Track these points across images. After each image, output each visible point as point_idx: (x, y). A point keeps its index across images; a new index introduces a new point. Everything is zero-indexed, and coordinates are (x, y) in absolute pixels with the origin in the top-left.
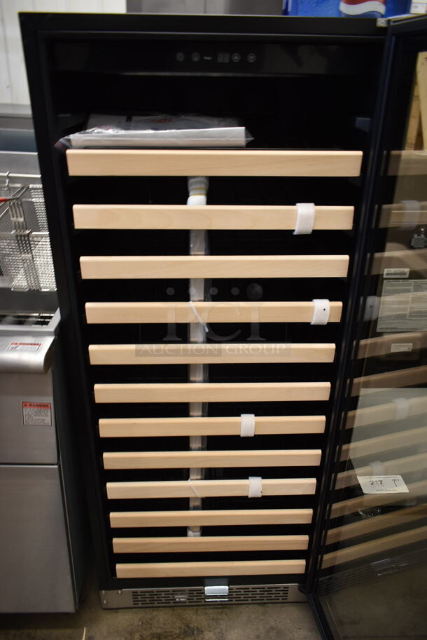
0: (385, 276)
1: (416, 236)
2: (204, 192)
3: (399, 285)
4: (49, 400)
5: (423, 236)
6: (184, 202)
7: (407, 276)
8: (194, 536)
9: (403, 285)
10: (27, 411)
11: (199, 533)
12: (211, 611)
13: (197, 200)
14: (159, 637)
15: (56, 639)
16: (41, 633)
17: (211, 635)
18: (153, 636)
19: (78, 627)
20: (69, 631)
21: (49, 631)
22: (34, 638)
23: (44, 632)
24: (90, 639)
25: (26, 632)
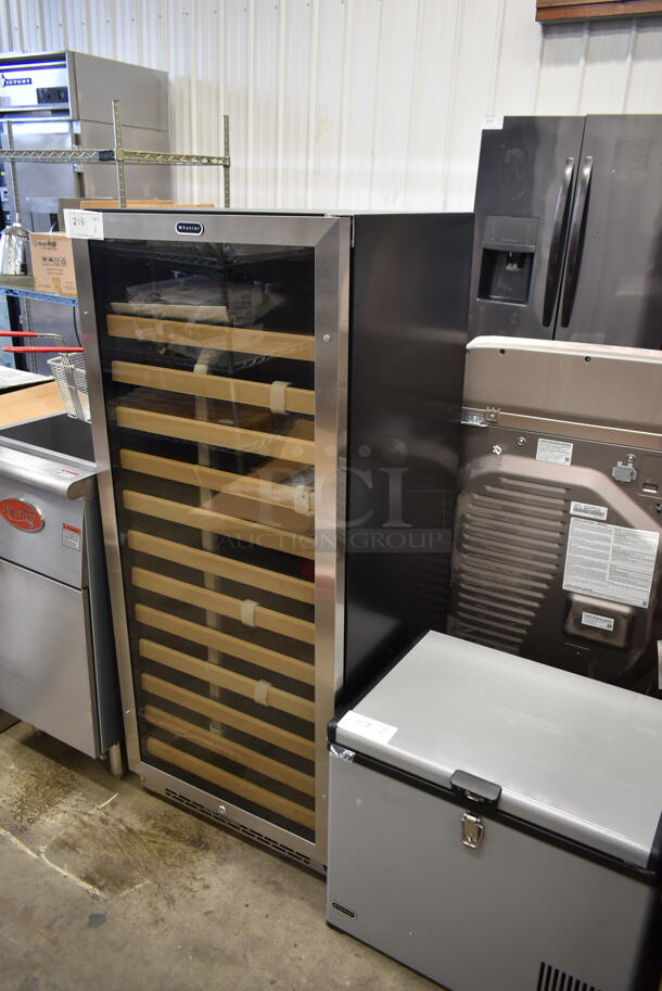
0: (572, 512)
1: (620, 464)
2: (207, 362)
3: (593, 529)
4: (79, 525)
5: (630, 466)
6: (191, 370)
7: (605, 518)
8: (215, 733)
9: (598, 530)
11: (219, 732)
13: (202, 368)
14: (168, 832)
15: (90, 790)
16: (81, 779)
17: (214, 856)
18: (164, 829)
19: (113, 791)
20: (103, 789)
21: (88, 781)
22: (74, 780)
23: (85, 780)
24: (113, 804)
25: (73, 773)
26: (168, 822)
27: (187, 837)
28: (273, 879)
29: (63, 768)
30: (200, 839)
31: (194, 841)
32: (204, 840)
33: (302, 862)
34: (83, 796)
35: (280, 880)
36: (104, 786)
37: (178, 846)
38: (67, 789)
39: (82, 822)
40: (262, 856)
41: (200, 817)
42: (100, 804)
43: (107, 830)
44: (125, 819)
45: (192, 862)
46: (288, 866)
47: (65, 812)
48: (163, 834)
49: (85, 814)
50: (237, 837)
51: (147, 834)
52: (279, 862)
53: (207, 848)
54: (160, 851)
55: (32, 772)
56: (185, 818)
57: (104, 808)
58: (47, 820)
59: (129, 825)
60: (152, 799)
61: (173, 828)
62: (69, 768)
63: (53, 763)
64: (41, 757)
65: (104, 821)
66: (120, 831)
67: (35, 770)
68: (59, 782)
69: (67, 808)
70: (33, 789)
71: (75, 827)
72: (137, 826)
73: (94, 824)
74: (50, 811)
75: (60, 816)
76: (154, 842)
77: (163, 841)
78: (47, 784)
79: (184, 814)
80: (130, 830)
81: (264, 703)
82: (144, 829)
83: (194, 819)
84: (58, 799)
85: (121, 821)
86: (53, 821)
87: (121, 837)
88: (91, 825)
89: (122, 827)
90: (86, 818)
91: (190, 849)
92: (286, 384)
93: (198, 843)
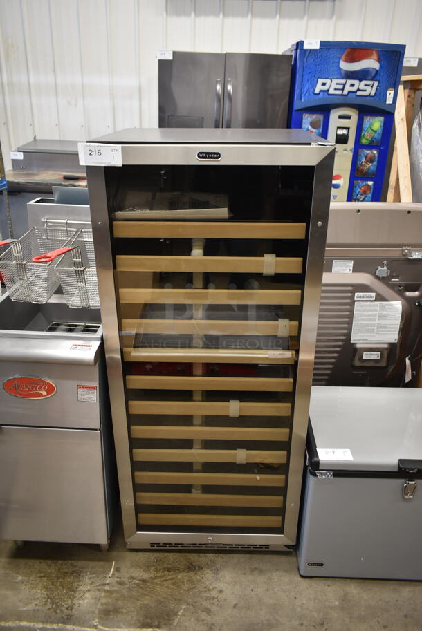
0: (356, 299)
1: (380, 267)
2: (202, 247)
3: (367, 306)
4: (96, 384)
5: (385, 268)
6: (189, 254)
7: (374, 299)
8: (198, 493)
9: (370, 306)
10: (81, 391)
11: (200, 491)
12: (210, 555)
13: (197, 253)
14: (169, 570)
15: (92, 568)
16: (81, 563)
17: (208, 571)
18: (164, 569)
19: (109, 560)
20: (102, 563)
21: (87, 563)
22: (76, 566)
23: (84, 562)
24: (117, 569)
25: (70, 562)
26: (163, 564)
27: (183, 567)
28: (253, 567)
29: (60, 562)
30: (191, 564)
31: (189, 568)
32: (194, 564)
33: (264, 549)
34: (91, 573)
35: (257, 566)
36: (100, 560)
37: (183, 576)
38: (78, 574)
39: (107, 591)
40: (236, 557)
41: (180, 551)
42: (109, 574)
43: (129, 588)
44: (133, 575)
45: (199, 581)
46: (254, 555)
47: (89, 590)
48: (166, 573)
49: (104, 585)
50: (212, 553)
51: (156, 578)
52: (248, 556)
53: (201, 568)
54: (174, 584)
55: (39, 575)
56: (171, 556)
57: (113, 574)
58: (81, 602)
59: (140, 578)
60: (140, 554)
61: (169, 566)
62: (65, 559)
63: (49, 562)
64: (37, 562)
65: (121, 584)
66: (138, 584)
67: (40, 572)
68: (67, 573)
69: (89, 587)
70: (50, 586)
71: (105, 596)
72: (146, 576)
73: (116, 588)
74: (77, 595)
75: (87, 595)
76: (166, 580)
77: (170, 577)
78: (59, 578)
79: (168, 554)
80: (143, 581)
81: (245, 462)
82: (152, 575)
83: (178, 554)
84: (76, 584)
85: (133, 578)
86: (86, 601)
87: (141, 588)
88: (116, 591)
89: (137, 582)
90: (107, 588)
91: (192, 574)
93: (192, 568)
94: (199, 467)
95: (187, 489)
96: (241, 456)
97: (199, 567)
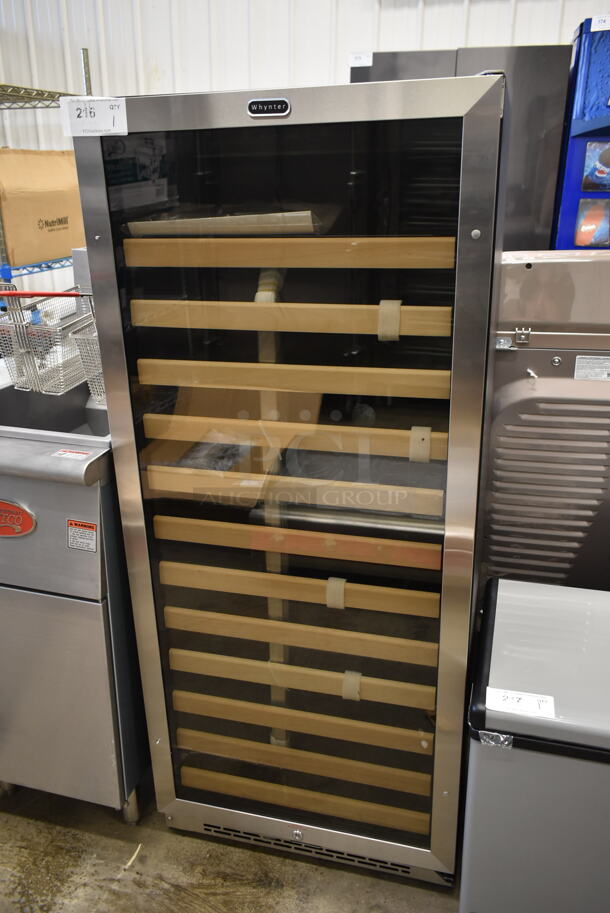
2: (275, 288)
4: (96, 520)
6: (252, 299)
8: (278, 745)
10: (72, 531)
11: (284, 742)
12: (303, 864)
13: (265, 296)
14: (225, 877)
15: (104, 848)
16: (88, 837)
17: (293, 893)
18: (218, 874)
19: (133, 841)
20: (121, 843)
21: (98, 838)
22: (79, 841)
23: (93, 836)
24: (142, 859)
25: (73, 831)
26: (218, 865)
27: (250, 877)
28: (373, 903)
29: (58, 828)
30: (266, 875)
31: (260, 880)
32: (271, 875)
33: (400, 873)
34: (99, 857)
35: (382, 901)
36: (120, 837)
37: (245, 892)
38: (77, 854)
39: (114, 892)
40: (347, 879)
41: (253, 848)
42: (125, 864)
43: (148, 895)
44: (165, 874)
45: (270, 907)
46: (382, 882)
47: (85, 885)
48: (219, 881)
49: (112, 880)
50: (307, 862)
51: (200, 886)
52: (370, 880)
53: (280, 884)
54: (226, 903)
55: (19, 844)
56: (237, 854)
57: (132, 866)
58: (66, 901)
59: (173, 881)
60: (187, 840)
61: (228, 871)
62: (66, 826)
63: (41, 825)
64: (25, 821)
65: (140, 884)
66: (166, 892)
67: (23, 839)
68: (62, 848)
69: (86, 880)
70: (30, 865)
71: (106, 901)
72: (184, 880)
73: (129, 891)
74: (65, 889)
75: (81, 892)
76: (215, 894)
77: (224, 890)
78: (46, 854)
79: (232, 849)
80: (177, 887)
81: (357, 698)
82: (194, 881)
83: (249, 853)
84: (69, 869)
85: (161, 878)
86: (75, 901)
87: (170, 899)
88: (126, 894)
89: (166, 886)
90: (115, 886)
91: (261, 892)
92: (400, 302)
93: (265, 881)
94: (281, 698)
95: (262, 734)
96: (351, 685)
97: (278, 881)
